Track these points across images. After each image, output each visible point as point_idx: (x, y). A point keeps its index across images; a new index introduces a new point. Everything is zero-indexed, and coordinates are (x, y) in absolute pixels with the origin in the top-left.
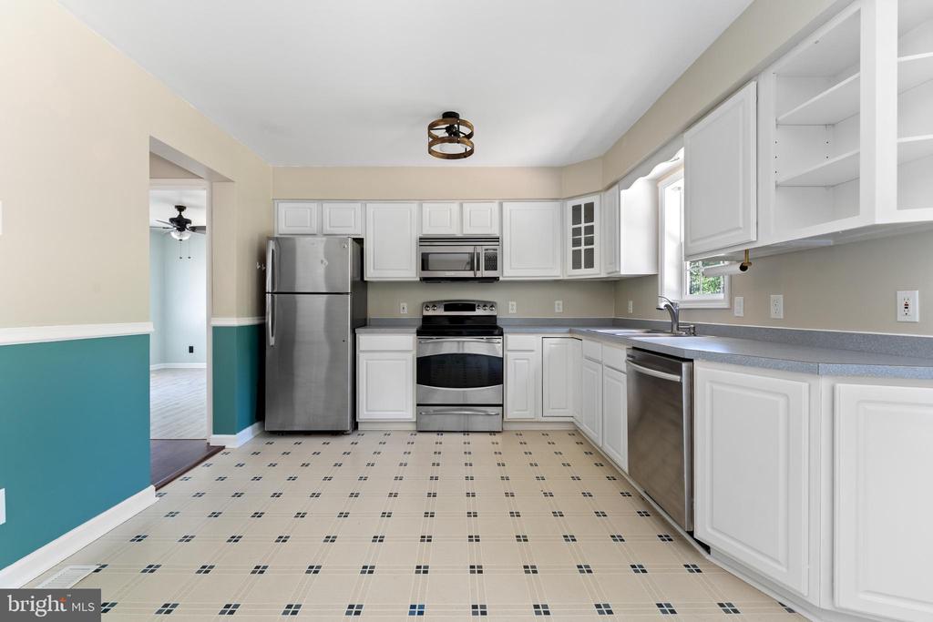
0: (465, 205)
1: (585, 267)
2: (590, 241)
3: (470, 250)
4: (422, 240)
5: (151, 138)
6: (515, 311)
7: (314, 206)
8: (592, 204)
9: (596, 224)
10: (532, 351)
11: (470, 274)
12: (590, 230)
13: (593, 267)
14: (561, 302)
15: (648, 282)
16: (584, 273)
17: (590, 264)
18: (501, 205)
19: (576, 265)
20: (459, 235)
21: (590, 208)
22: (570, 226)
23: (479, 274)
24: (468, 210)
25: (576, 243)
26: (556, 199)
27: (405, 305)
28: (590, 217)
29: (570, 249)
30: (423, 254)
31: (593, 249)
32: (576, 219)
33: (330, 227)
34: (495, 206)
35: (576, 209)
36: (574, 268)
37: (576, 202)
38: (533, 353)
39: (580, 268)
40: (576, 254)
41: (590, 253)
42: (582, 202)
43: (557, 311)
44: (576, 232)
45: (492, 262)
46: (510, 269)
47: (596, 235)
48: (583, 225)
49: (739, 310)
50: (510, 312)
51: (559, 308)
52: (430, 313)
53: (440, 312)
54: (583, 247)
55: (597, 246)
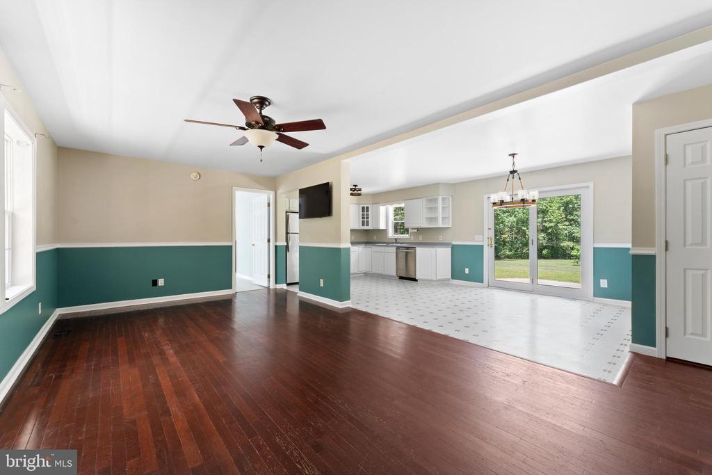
2: (368, 218)
8: (369, 207)
9: (369, 213)
12: (368, 215)
15: (385, 231)
16: (366, 227)
17: (368, 225)
19: (363, 225)
21: (367, 208)
22: (361, 213)
25: (363, 218)
26: (357, 204)
28: (368, 211)
29: (361, 220)
32: (363, 211)
35: (363, 208)
37: (363, 206)
40: (363, 222)
41: (368, 222)
42: (365, 206)
44: (363, 215)
47: (370, 217)
48: (365, 213)
49: (412, 239)
54: (365, 220)
55: (370, 220)
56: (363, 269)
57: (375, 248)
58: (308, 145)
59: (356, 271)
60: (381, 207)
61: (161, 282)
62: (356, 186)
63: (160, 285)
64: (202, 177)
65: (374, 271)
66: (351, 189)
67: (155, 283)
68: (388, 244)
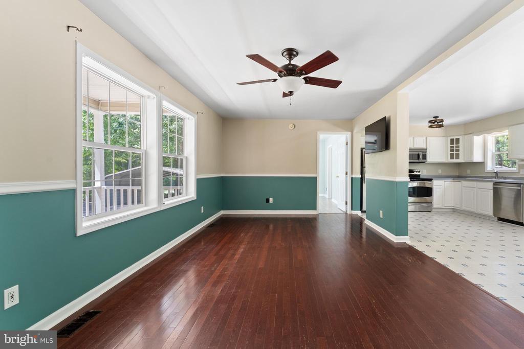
1: (455, 159)
2: (458, 150)
3: (417, 153)
8: (459, 139)
9: (460, 145)
11: (417, 161)
12: (458, 147)
13: (459, 159)
14: (441, 170)
15: (482, 164)
16: (455, 161)
17: (458, 157)
18: (427, 138)
19: (452, 157)
20: (413, 148)
21: (458, 140)
22: (449, 145)
23: (420, 161)
24: (416, 139)
25: (452, 151)
26: (444, 136)
28: (458, 143)
29: (449, 153)
32: (452, 143)
34: (425, 138)
35: (452, 140)
36: (451, 159)
37: (452, 138)
38: (441, 186)
39: (453, 159)
40: (452, 155)
41: (458, 154)
42: (455, 138)
44: (452, 147)
45: (425, 157)
46: (429, 159)
47: (461, 149)
48: (455, 145)
51: (440, 172)
54: (455, 152)
55: (461, 152)
56: (451, 203)
57: (465, 183)
58: (340, 82)
59: (440, 206)
60: (475, 137)
61: (271, 200)
62: (436, 117)
63: (270, 202)
64: (296, 127)
65: (464, 208)
66: (430, 122)
67: (268, 201)
68: (485, 178)
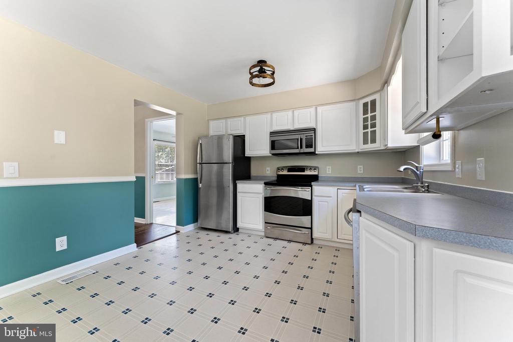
0: (295, 111)
1: (371, 143)
2: (373, 126)
4: (271, 133)
5: (135, 100)
6: (330, 172)
7: (224, 121)
8: (375, 100)
9: (378, 113)
10: (331, 197)
11: (297, 151)
12: (374, 118)
13: (375, 143)
14: (362, 166)
16: (370, 147)
17: (374, 141)
18: (316, 108)
19: (365, 142)
20: (292, 128)
21: (374, 103)
22: (362, 117)
23: (302, 151)
24: (297, 114)
25: (365, 127)
26: (352, 100)
27: (269, 168)
28: (374, 109)
29: (362, 131)
30: (272, 141)
31: (375, 130)
32: (365, 112)
33: (230, 130)
34: (313, 110)
35: (365, 105)
36: (364, 144)
37: (365, 100)
38: (331, 198)
39: (368, 144)
40: (365, 135)
41: (374, 133)
42: (369, 99)
43: (359, 172)
44: (365, 120)
45: (310, 143)
46: (320, 148)
47: (378, 121)
48: (369, 115)
49: (458, 172)
50: (328, 172)
51: (360, 170)
52: (281, 173)
53: (285, 172)
54: (369, 130)
55: (378, 128)
